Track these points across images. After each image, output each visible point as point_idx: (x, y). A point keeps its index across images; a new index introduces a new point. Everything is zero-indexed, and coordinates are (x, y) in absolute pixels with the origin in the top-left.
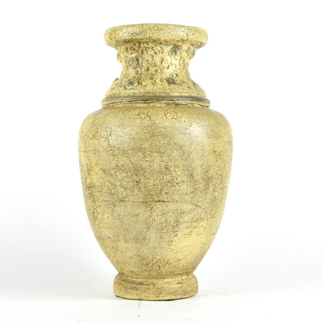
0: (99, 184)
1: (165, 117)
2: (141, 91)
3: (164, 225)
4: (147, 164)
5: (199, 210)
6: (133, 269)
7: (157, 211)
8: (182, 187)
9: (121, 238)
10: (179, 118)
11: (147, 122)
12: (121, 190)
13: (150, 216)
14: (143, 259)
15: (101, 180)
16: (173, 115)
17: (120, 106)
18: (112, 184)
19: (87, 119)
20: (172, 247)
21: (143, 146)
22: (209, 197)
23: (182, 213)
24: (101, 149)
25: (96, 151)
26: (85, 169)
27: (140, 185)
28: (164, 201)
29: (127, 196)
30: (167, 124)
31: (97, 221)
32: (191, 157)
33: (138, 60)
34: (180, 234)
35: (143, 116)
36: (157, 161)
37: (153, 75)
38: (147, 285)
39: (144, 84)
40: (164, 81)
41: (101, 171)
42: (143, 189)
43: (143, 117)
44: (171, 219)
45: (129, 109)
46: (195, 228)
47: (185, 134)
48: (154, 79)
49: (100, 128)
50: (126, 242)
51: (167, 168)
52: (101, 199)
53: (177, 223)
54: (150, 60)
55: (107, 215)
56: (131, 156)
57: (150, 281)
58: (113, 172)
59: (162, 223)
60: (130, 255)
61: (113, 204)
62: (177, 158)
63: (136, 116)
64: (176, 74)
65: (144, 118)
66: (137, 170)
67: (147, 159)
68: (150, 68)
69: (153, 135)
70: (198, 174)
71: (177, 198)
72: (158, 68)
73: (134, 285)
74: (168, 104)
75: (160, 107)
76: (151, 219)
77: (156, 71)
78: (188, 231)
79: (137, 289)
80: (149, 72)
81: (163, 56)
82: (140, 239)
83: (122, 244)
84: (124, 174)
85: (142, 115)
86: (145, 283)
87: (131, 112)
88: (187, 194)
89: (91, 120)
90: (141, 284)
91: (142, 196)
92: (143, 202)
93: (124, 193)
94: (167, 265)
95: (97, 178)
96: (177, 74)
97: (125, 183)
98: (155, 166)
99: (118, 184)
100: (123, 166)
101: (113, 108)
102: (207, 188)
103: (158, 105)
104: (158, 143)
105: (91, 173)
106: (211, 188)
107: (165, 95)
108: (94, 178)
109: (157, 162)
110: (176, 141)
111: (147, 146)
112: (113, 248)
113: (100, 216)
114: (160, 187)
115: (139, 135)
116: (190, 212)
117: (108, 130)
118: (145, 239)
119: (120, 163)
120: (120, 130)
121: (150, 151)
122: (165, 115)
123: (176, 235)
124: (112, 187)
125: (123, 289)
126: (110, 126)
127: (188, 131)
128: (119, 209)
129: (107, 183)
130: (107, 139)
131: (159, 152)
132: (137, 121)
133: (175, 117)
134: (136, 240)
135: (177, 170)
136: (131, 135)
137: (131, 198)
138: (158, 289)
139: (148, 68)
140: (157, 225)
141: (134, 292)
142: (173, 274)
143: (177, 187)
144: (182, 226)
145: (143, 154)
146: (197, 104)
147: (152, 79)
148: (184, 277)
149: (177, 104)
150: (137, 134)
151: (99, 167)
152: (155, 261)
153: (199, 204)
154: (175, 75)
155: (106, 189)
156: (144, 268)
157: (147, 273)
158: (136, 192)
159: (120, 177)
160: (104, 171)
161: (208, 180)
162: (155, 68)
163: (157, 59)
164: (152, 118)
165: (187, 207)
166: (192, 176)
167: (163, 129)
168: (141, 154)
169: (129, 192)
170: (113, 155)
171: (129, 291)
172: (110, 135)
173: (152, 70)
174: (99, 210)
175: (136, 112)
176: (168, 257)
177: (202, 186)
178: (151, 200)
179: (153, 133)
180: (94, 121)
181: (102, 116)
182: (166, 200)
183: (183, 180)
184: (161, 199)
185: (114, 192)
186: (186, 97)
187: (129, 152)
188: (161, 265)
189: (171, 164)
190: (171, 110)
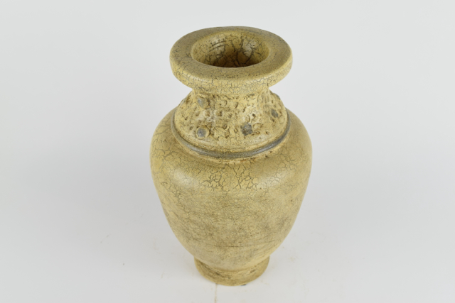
1: (238, 187)
2: (212, 144)
3: (238, 258)
4: (219, 226)
5: (273, 242)
7: (231, 252)
8: (256, 237)
10: (254, 186)
11: (219, 192)
12: (194, 233)
16: (248, 182)
18: (185, 226)
21: (215, 214)
23: (256, 250)
27: (214, 237)
28: (237, 246)
30: (240, 195)
32: (266, 217)
33: (208, 101)
35: (214, 184)
36: (231, 224)
37: (227, 121)
38: (223, 277)
39: (216, 135)
40: (239, 130)
42: (216, 239)
43: (214, 186)
44: (245, 255)
46: (268, 252)
48: (228, 128)
51: (240, 228)
53: (251, 256)
54: (223, 104)
56: (202, 217)
57: (226, 273)
58: (185, 221)
59: (235, 257)
61: (187, 237)
62: (251, 221)
63: (206, 183)
64: (254, 115)
65: (216, 188)
66: (210, 228)
67: (220, 223)
68: (223, 113)
69: (225, 206)
70: (273, 224)
71: (250, 243)
72: (232, 113)
73: (212, 274)
74: (243, 160)
75: (234, 167)
76: (225, 255)
77: (230, 116)
79: (214, 278)
80: (222, 118)
81: (238, 101)
84: (197, 226)
85: (213, 182)
86: (222, 274)
87: (201, 174)
88: (261, 239)
89: (160, 163)
90: (218, 274)
91: (215, 242)
92: (217, 246)
93: (198, 236)
96: (255, 113)
97: (198, 231)
98: (228, 228)
99: (191, 229)
100: (195, 221)
102: (281, 227)
103: (231, 162)
104: (230, 212)
106: (286, 224)
107: (240, 150)
110: (250, 209)
111: (219, 214)
114: (233, 239)
115: (210, 204)
116: (264, 247)
117: (178, 189)
119: (192, 218)
121: (223, 218)
122: (239, 183)
124: (185, 228)
126: (179, 185)
127: (263, 198)
128: (194, 243)
131: (232, 219)
132: (208, 189)
133: (251, 185)
135: (251, 228)
136: (202, 202)
137: (204, 241)
138: (232, 280)
139: (221, 112)
140: (231, 258)
141: (212, 278)
144: (255, 256)
145: (216, 219)
147: (224, 127)
150: (208, 202)
154: (252, 117)
158: (209, 239)
159: (192, 226)
162: (229, 113)
163: (231, 104)
164: (224, 188)
165: (260, 246)
166: (266, 227)
167: (236, 201)
168: (213, 218)
169: (202, 237)
170: (184, 210)
173: (225, 114)
178: (224, 245)
179: (225, 203)
182: (239, 246)
183: (258, 232)
187: (200, 214)
189: (245, 225)
190: (246, 173)
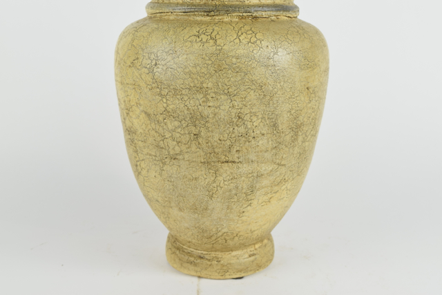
0: (141, 131)
1: (237, 41)
3: (234, 192)
4: (210, 111)
5: (283, 170)
6: (190, 240)
7: (224, 175)
8: (261, 142)
9: (173, 204)
10: (258, 42)
11: (210, 48)
12: (172, 144)
13: (214, 182)
14: (204, 231)
15: (144, 126)
16: (249, 36)
17: (172, 18)
18: (160, 135)
19: (124, 34)
20: (244, 218)
21: (205, 85)
22: (297, 150)
23: (260, 176)
24: (142, 84)
25: (136, 86)
26: (123, 106)
27: (200, 140)
28: (234, 162)
29: (181, 153)
30: (241, 52)
31: (141, 178)
32: (275, 99)
34: (255, 202)
35: (204, 38)
36: (226, 106)
38: (209, 260)
41: (143, 114)
42: (204, 145)
43: (204, 40)
44: (244, 184)
45: (184, 25)
46: (276, 193)
47: (267, 66)
49: (140, 52)
50: (180, 210)
51: (239, 118)
52: (146, 151)
53: (252, 189)
55: (153, 174)
56: (186, 98)
57: (213, 254)
58: (161, 119)
59: (230, 190)
60: (186, 225)
61: (161, 160)
62: (255, 101)
63: (194, 38)
65: (206, 42)
66: (196, 119)
67: (211, 104)
69: (219, 69)
70: (284, 122)
71: (252, 157)
73: (192, 259)
74: (242, 18)
75: (230, 23)
76: (215, 185)
78: (266, 198)
79: (195, 265)
82: (199, 209)
83: (175, 212)
84: (177, 123)
85: (203, 36)
86: (207, 257)
87: (186, 31)
88: (267, 151)
89: (129, 38)
90: (201, 258)
91: (202, 154)
92: (204, 163)
93: (177, 148)
94: (236, 238)
95: (139, 123)
97: (178, 135)
98: (222, 115)
99: (168, 135)
100: (174, 111)
101: (161, 20)
102: (294, 139)
103: (226, 19)
104: (226, 80)
105: (131, 114)
106: (300, 139)
107: (237, 3)
108: (136, 122)
109: (225, 109)
110: (254, 78)
111: (210, 85)
112: (163, 213)
113: (144, 172)
114: (228, 143)
115: (198, 68)
116: (270, 173)
117: (153, 56)
118: (206, 209)
119: (171, 107)
120: (169, 58)
121: (215, 93)
122: (238, 37)
123: (250, 205)
124: (159, 139)
125: (177, 260)
126: (155, 51)
127: (271, 62)
128: (171, 169)
129: (153, 132)
130: (151, 71)
131: (228, 94)
132: (196, 46)
133: (253, 39)
134: (194, 209)
135: (254, 119)
136: (186, 67)
137: (186, 156)
138: (223, 266)
140: (223, 193)
141: (191, 267)
142: (243, 246)
143: (253, 142)
144: (258, 193)
145: (205, 96)
146: (283, 17)
148: (257, 246)
149: (256, 18)
150: (195, 66)
151: (141, 108)
152: (220, 234)
153: (283, 163)
155: (151, 140)
156: (205, 240)
157: (209, 246)
158: (194, 148)
159: (170, 127)
160: (148, 115)
161: (296, 128)
164: (218, 42)
165: (266, 168)
166: (275, 125)
167: (234, 60)
168: (202, 96)
169: (184, 148)
170: (160, 95)
171: (185, 265)
172: (156, 64)
174: (143, 165)
175: (194, 31)
176: (237, 230)
177: (288, 138)
178: (214, 160)
179: (219, 64)
180: (133, 40)
181: (145, 34)
182: (237, 160)
183: (263, 132)
184: (231, 159)
185: (162, 146)
186: (268, 6)
187: (183, 92)
188: (227, 238)
189: (246, 111)
190: (247, 27)
